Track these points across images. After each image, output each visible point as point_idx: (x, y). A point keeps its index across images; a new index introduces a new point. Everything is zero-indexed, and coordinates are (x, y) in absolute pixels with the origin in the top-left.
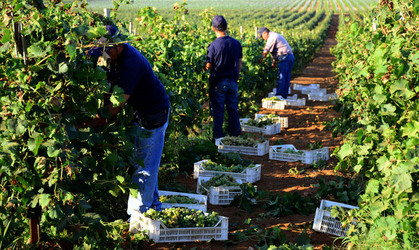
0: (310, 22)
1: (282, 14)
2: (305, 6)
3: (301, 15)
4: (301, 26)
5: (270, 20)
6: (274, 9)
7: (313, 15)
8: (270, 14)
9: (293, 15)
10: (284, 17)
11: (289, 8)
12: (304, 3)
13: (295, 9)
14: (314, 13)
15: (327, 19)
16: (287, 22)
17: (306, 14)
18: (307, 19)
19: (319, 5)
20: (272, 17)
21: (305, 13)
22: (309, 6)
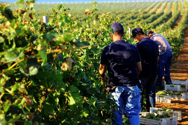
0: (169, 22)
1: (141, 16)
2: (162, 8)
3: (159, 16)
4: (161, 26)
5: (131, 21)
6: (133, 11)
7: (170, 16)
8: (131, 15)
9: (152, 16)
10: (144, 18)
11: (147, 10)
12: (160, 6)
13: (153, 10)
14: (171, 13)
15: (183, 19)
16: (147, 23)
17: (164, 16)
18: (165, 20)
19: (174, 7)
20: (133, 18)
21: (162, 14)
22: (165, 8)
